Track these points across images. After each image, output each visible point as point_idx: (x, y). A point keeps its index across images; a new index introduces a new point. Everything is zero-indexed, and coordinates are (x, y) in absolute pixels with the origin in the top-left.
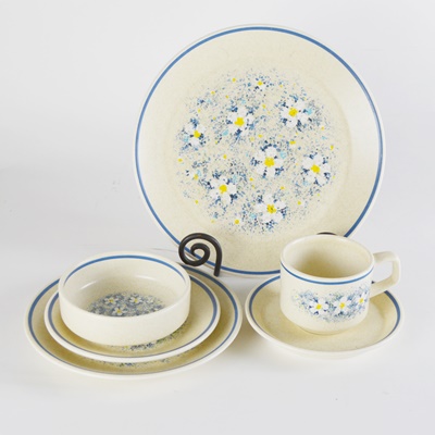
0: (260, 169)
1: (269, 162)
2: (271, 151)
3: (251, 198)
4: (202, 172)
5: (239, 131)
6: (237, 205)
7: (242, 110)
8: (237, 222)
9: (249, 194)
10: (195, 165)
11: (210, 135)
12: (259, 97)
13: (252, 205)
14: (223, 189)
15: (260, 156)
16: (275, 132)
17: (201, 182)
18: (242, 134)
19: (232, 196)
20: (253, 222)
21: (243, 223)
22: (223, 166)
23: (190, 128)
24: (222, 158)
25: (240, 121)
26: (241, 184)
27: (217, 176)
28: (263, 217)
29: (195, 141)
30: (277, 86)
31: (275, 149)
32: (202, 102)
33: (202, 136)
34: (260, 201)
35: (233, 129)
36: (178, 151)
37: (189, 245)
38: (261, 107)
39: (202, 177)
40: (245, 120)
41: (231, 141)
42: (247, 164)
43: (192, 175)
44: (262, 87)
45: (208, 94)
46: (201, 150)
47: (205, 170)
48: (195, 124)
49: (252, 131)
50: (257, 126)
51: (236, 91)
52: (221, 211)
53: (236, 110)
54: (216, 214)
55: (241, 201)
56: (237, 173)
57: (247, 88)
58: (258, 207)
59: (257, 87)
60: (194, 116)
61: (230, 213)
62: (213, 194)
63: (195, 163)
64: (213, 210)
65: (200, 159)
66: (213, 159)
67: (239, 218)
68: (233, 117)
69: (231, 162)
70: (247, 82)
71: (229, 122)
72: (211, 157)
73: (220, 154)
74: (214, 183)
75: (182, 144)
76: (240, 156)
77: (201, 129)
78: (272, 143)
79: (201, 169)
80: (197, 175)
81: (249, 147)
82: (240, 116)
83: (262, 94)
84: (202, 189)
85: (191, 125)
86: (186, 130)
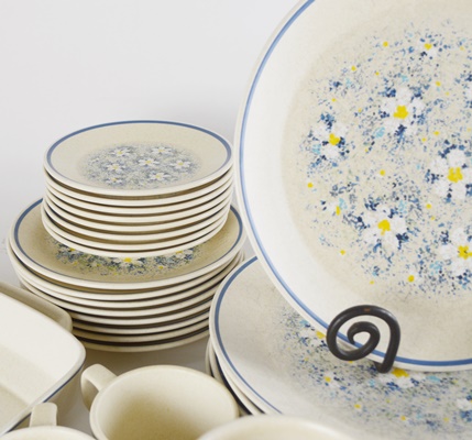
0: (441, 188)
1: (454, 176)
2: (456, 157)
3: (430, 238)
4: (347, 201)
5: (402, 128)
6: (409, 250)
7: (404, 93)
8: (411, 279)
9: (427, 231)
10: (335, 191)
11: (355, 138)
12: (428, 70)
13: (432, 248)
14: (385, 226)
15: (438, 166)
16: (459, 125)
17: (348, 218)
18: (407, 133)
19: (399, 237)
20: (437, 276)
21: (421, 280)
22: (381, 189)
23: (321, 130)
24: (378, 175)
25: (401, 112)
26: (413, 216)
27: (372, 206)
28: (452, 267)
29: (332, 151)
30: (456, 49)
31: (462, 153)
32: (337, 84)
33: (341, 142)
34: (445, 240)
35: (391, 125)
36: (306, 169)
37: (344, 330)
38: (433, 85)
39: (349, 210)
40: (409, 109)
41: (390, 146)
42: (420, 181)
43: (332, 207)
44: (432, 52)
45: (345, 71)
46: (342, 164)
47: (352, 198)
48: (329, 122)
49: (423, 127)
50: (430, 117)
51: (391, 62)
52: (383, 264)
53: (393, 93)
54: (377, 269)
55: (414, 244)
56: (405, 199)
57: (408, 56)
58: (444, 252)
59: (423, 54)
60: (325, 110)
61: (398, 266)
62: (369, 237)
63: (335, 188)
64: (371, 262)
65: (341, 180)
66: (363, 178)
67: (413, 272)
68: (389, 105)
69: (393, 180)
70: (406, 46)
71: (385, 115)
72: (361, 175)
73: (374, 170)
74: (368, 217)
75: (311, 158)
76: (407, 169)
77: (339, 130)
78: (457, 143)
79: (345, 196)
80: (339, 208)
81: (420, 153)
82: (402, 103)
83: (434, 62)
84: (350, 229)
85: (323, 125)
86: (315, 134)
